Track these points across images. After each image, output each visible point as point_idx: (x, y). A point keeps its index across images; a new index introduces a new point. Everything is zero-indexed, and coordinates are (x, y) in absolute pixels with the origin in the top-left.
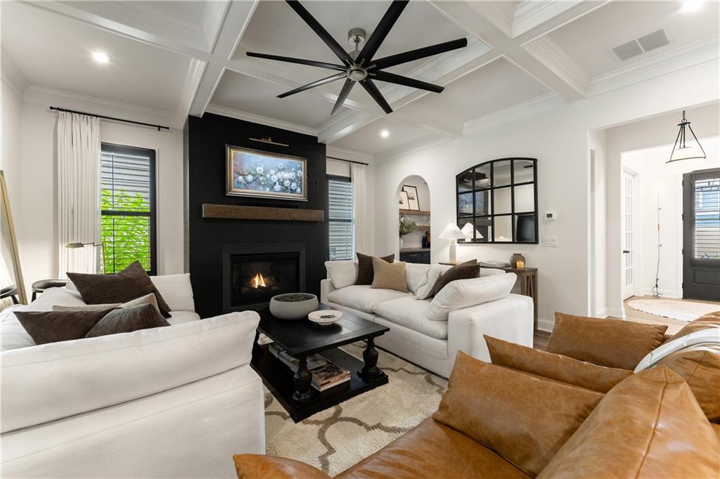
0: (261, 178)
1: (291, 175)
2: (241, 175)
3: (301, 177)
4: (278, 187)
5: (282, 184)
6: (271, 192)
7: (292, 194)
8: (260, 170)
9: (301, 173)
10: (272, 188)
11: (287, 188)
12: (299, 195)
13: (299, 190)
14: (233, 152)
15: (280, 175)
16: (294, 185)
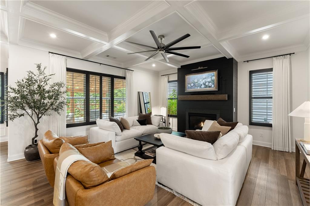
0: (196, 84)
1: (209, 80)
3: (214, 80)
4: (203, 86)
5: (205, 84)
6: (200, 89)
7: (210, 88)
8: (196, 81)
9: (214, 78)
10: (200, 87)
11: (207, 86)
12: (213, 87)
13: (213, 86)
14: (187, 77)
15: (204, 81)
16: (210, 84)
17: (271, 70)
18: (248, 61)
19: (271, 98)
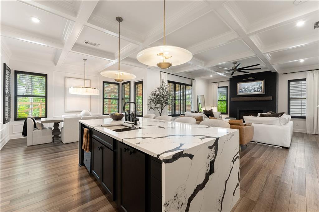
0: (247, 89)
1: (258, 86)
2: (240, 89)
3: (262, 87)
4: (252, 91)
5: (254, 90)
6: (250, 93)
7: (258, 92)
8: (246, 87)
9: (262, 85)
10: (250, 91)
11: (256, 91)
13: (261, 91)
14: (238, 84)
15: (253, 87)
16: (259, 90)
17: (305, 80)
18: (287, 73)
19: (305, 99)
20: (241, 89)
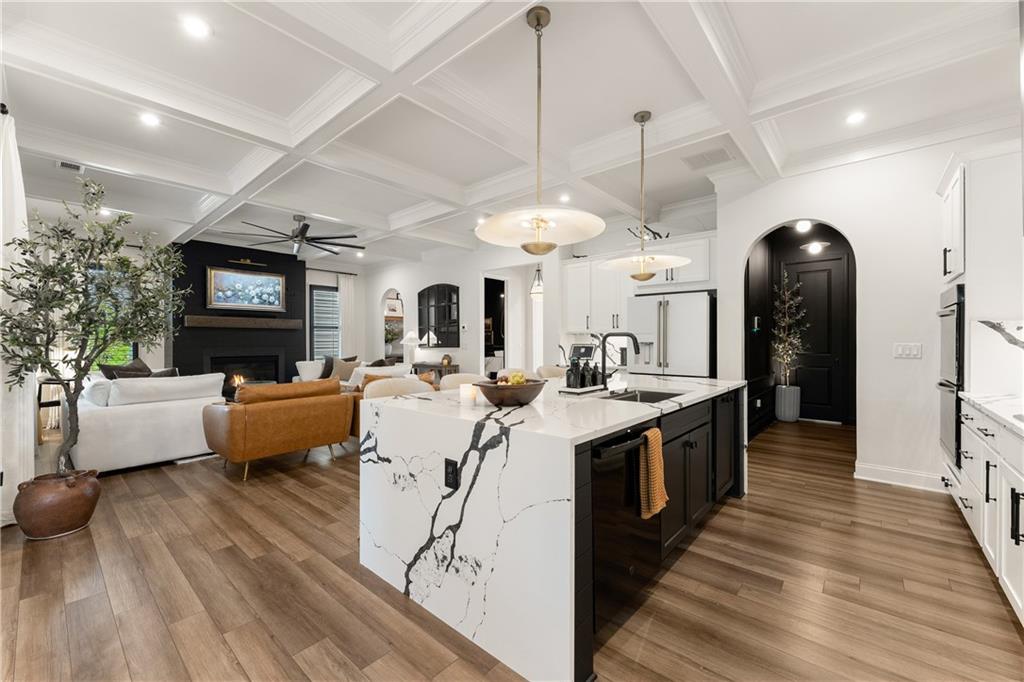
0: (240, 293)
1: (270, 290)
2: (221, 291)
3: (279, 292)
4: (256, 300)
5: (260, 297)
6: (249, 305)
7: (270, 306)
8: (239, 286)
9: (280, 288)
10: (250, 301)
11: (265, 301)
12: (278, 306)
13: (277, 302)
14: (213, 272)
15: (258, 290)
16: (272, 299)
17: (336, 289)
19: (337, 328)
20: (223, 291)
